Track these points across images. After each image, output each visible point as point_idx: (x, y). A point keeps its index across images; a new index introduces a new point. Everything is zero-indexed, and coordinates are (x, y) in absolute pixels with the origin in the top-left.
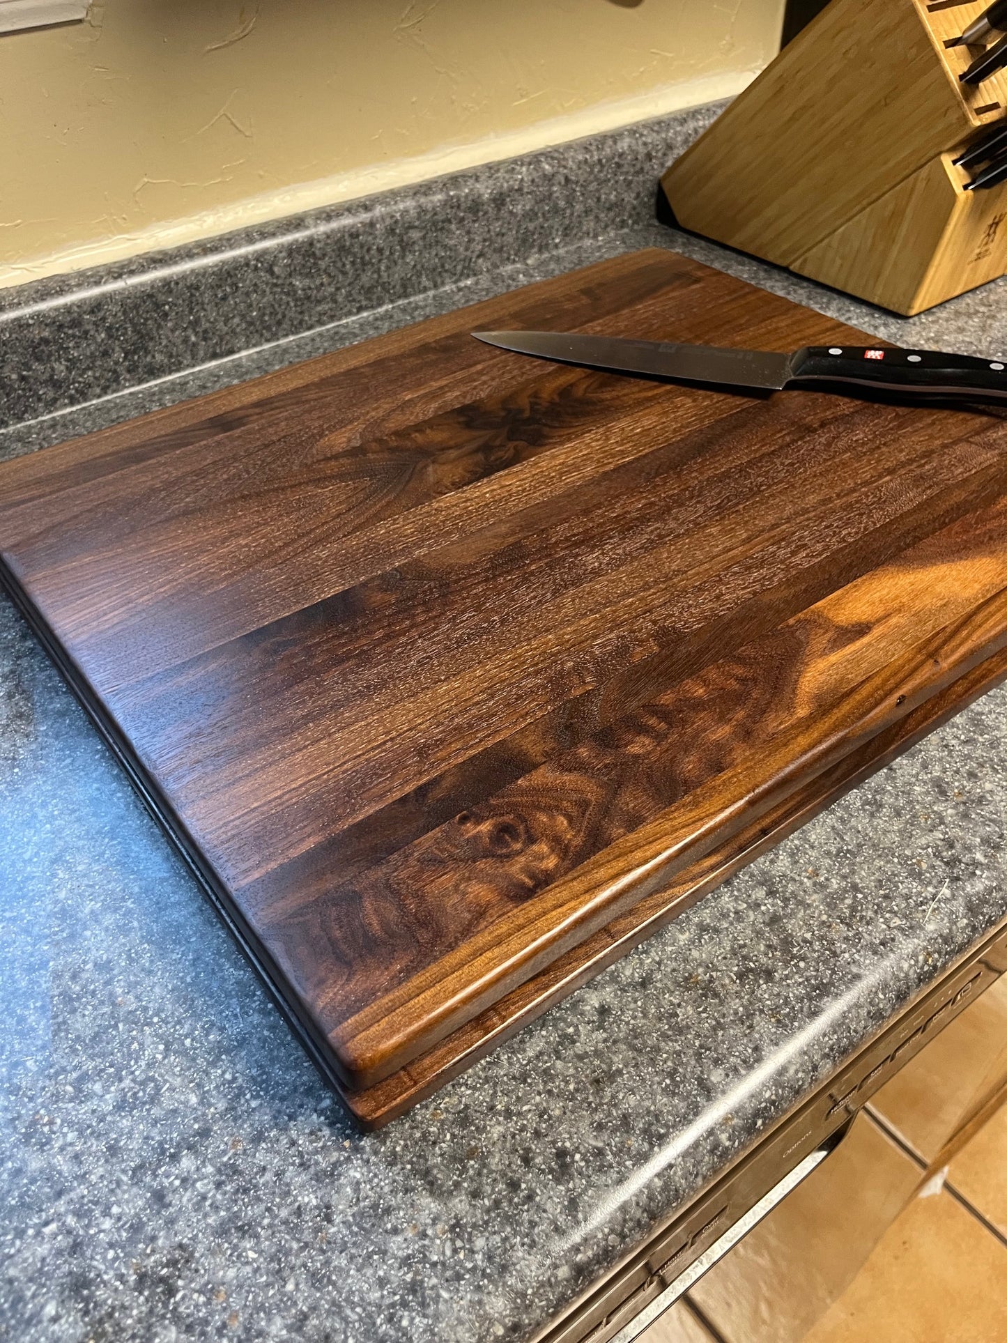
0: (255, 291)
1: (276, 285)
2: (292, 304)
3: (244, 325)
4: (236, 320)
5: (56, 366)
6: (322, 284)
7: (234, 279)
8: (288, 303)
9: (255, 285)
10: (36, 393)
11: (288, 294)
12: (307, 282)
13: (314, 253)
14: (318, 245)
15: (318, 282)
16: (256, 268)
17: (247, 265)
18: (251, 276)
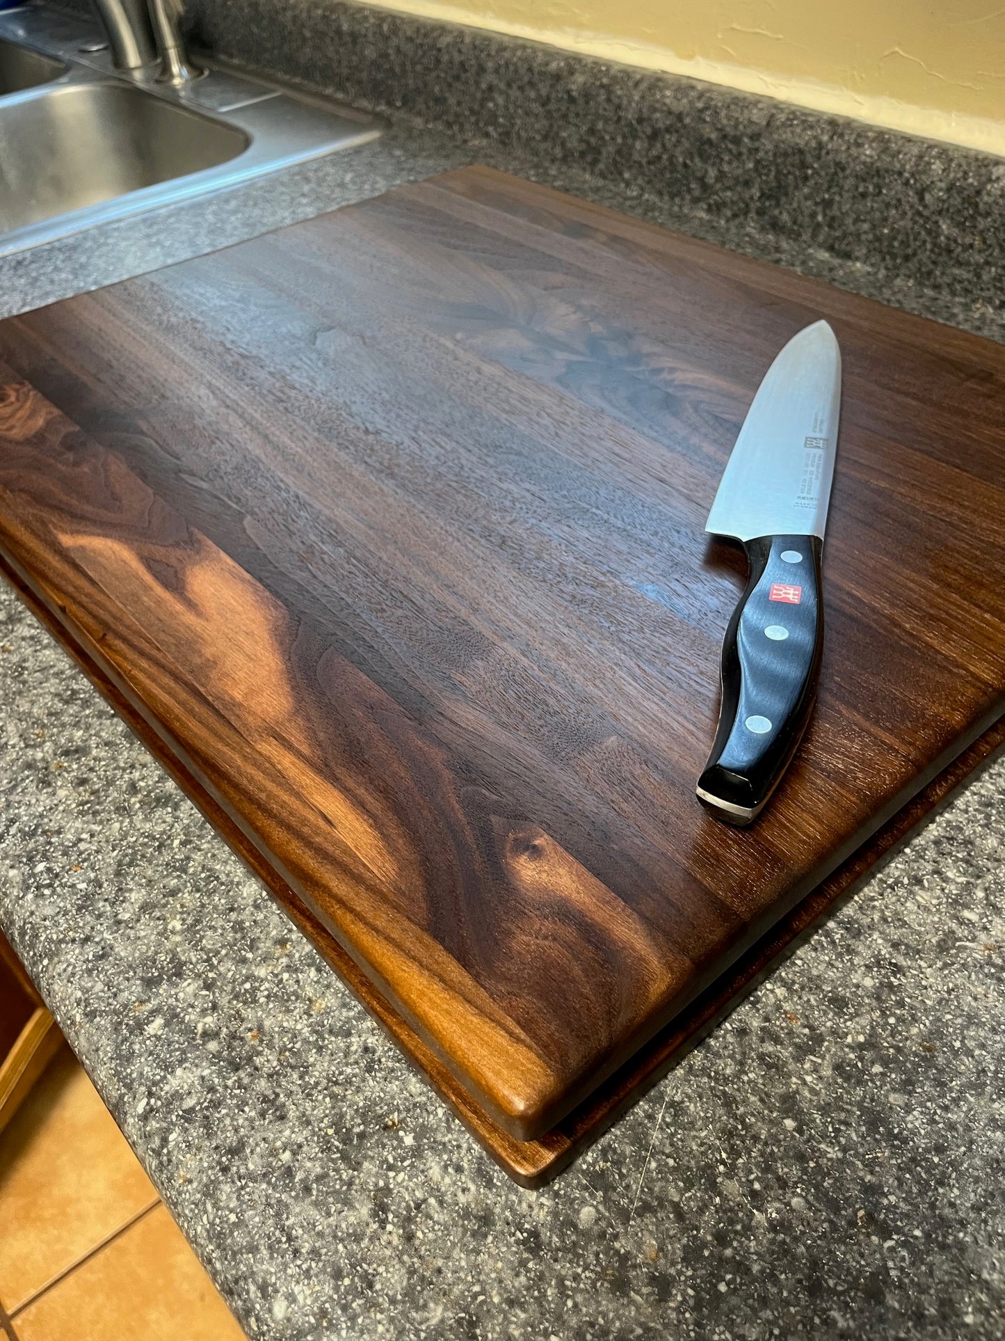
0: (896, 208)
1: (920, 214)
2: (929, 246)
3: (870, 237)
4: (866, 226)
5: (710, 169)
6: (971, 246)
7: (881, 182)
8: (924, 242)
9: (899, 200)
10: (688, 185)
11: (929, 232)
12: (955, 232)
13: (977, 205)
14: (986, 198)
15: (968, 240)
16: (907, 183)
17: (900, 174)
18: (899, 187)
